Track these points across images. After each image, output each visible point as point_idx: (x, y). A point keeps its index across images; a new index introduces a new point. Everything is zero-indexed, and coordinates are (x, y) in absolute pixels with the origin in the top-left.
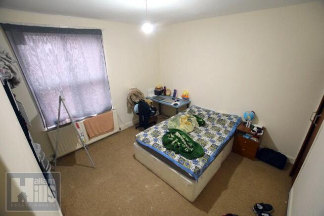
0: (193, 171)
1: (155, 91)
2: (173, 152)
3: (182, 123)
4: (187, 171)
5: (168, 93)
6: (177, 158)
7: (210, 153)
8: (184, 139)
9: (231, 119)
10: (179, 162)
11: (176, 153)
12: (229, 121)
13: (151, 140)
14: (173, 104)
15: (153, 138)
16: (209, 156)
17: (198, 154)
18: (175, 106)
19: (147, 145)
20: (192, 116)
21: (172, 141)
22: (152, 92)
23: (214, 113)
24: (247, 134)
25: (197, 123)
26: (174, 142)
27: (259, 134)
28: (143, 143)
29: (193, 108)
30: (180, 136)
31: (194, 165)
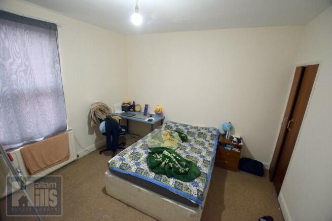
0: (196, 196)
1: (122, 106)
2: (164, 176)
3: (165, 140)
4: (188, 198)
5: (137, 109)
6: (171, 182)
7: (206, 170)
8: (175, 158)
9: (211, 132)
10: (175, 188)
11: (169, 178)
12: (210, 134)
13: (131, 164)
14: (147, 120)
15: (133, 162)
16: (206, 174)
17: (195, 173)
18: (149, 122)
19: (127, 172)
20: (173, 132)
21: (161, 163)
22: (118, 108)
23: (192, 128)
24: (227, 145)
25: (180, 138)
26: (163, 163)
27: (240, 144)
28: (121, 171)
29: (169, 124)
30: (169, 155)
31: (194, 188)
